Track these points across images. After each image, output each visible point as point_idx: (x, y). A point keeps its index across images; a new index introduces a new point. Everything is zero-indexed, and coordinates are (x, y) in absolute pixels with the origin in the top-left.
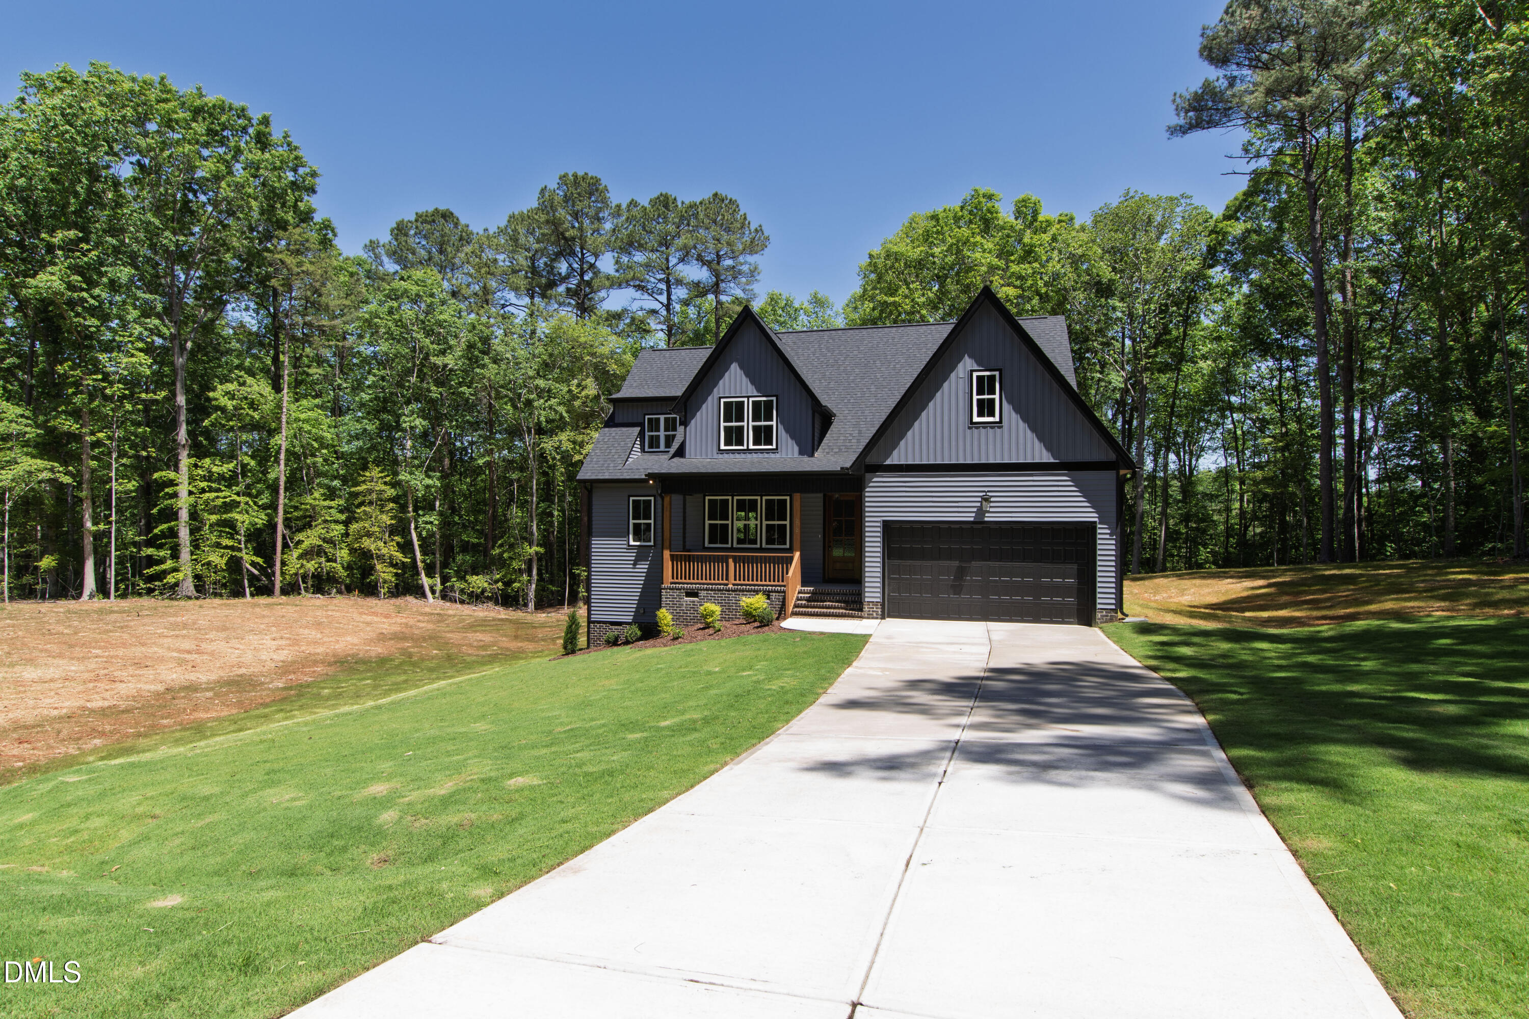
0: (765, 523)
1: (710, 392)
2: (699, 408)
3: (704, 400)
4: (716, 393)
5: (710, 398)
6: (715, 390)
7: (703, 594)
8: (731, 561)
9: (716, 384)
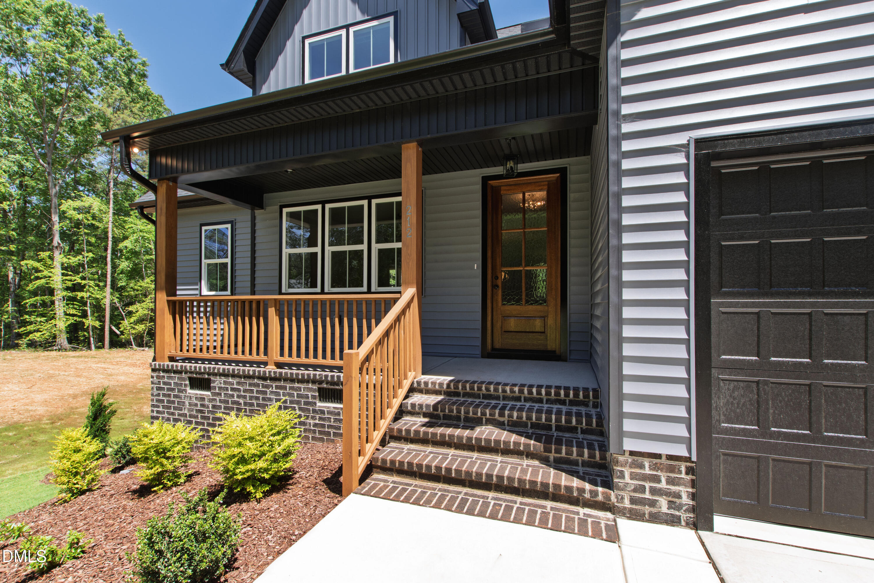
0: (376, 247)
1: (289, 34)
2: (273, 64)
3: (281, 49)
4: (298, 32)
5: (289, 43)
6: (297, 28)
7: (218, 382)
8: (272, 311)
9: (297, 18)
